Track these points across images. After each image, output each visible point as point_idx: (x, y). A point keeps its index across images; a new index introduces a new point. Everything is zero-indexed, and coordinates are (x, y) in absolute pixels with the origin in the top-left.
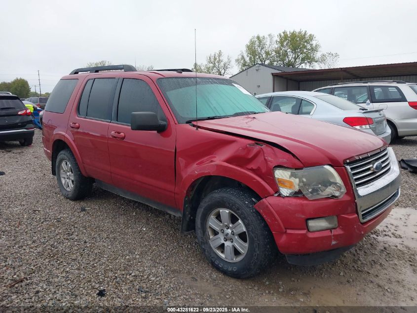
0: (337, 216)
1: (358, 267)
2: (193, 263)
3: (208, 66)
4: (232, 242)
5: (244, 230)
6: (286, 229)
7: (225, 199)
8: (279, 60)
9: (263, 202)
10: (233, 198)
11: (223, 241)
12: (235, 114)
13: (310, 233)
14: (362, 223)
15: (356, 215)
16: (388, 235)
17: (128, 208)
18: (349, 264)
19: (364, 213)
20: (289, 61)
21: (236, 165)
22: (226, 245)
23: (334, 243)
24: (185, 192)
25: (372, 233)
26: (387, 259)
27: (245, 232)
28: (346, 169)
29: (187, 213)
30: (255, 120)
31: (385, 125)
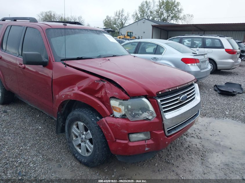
0: (150, 132)
1: (168, 159)
2: (63, 153)
3: (115, 18)
4: (85, 143)
5: (91, 137)
6: (116, 139)
7: (80, 116)
8: (158, 17)
9: (102, 120)
10: (85, 116)
11: (80, 142)
12: (99, 56)
13: (131, 143)
14: (167, 136)
15: (163, 132)
16: (194, 137)
17: (36, 111)
18: (163, 157)
19: (168, 130)
20: (164, 18)
21: (88, 94)
22: (81, 145)
23: (147, 149)
24: (57, 109)
25: (184, 135)
26: (188, 155)
27: (92, 138)
28: (157, 101)
29: (60, 122)
30: (108, 61)
31: (207, 63)
